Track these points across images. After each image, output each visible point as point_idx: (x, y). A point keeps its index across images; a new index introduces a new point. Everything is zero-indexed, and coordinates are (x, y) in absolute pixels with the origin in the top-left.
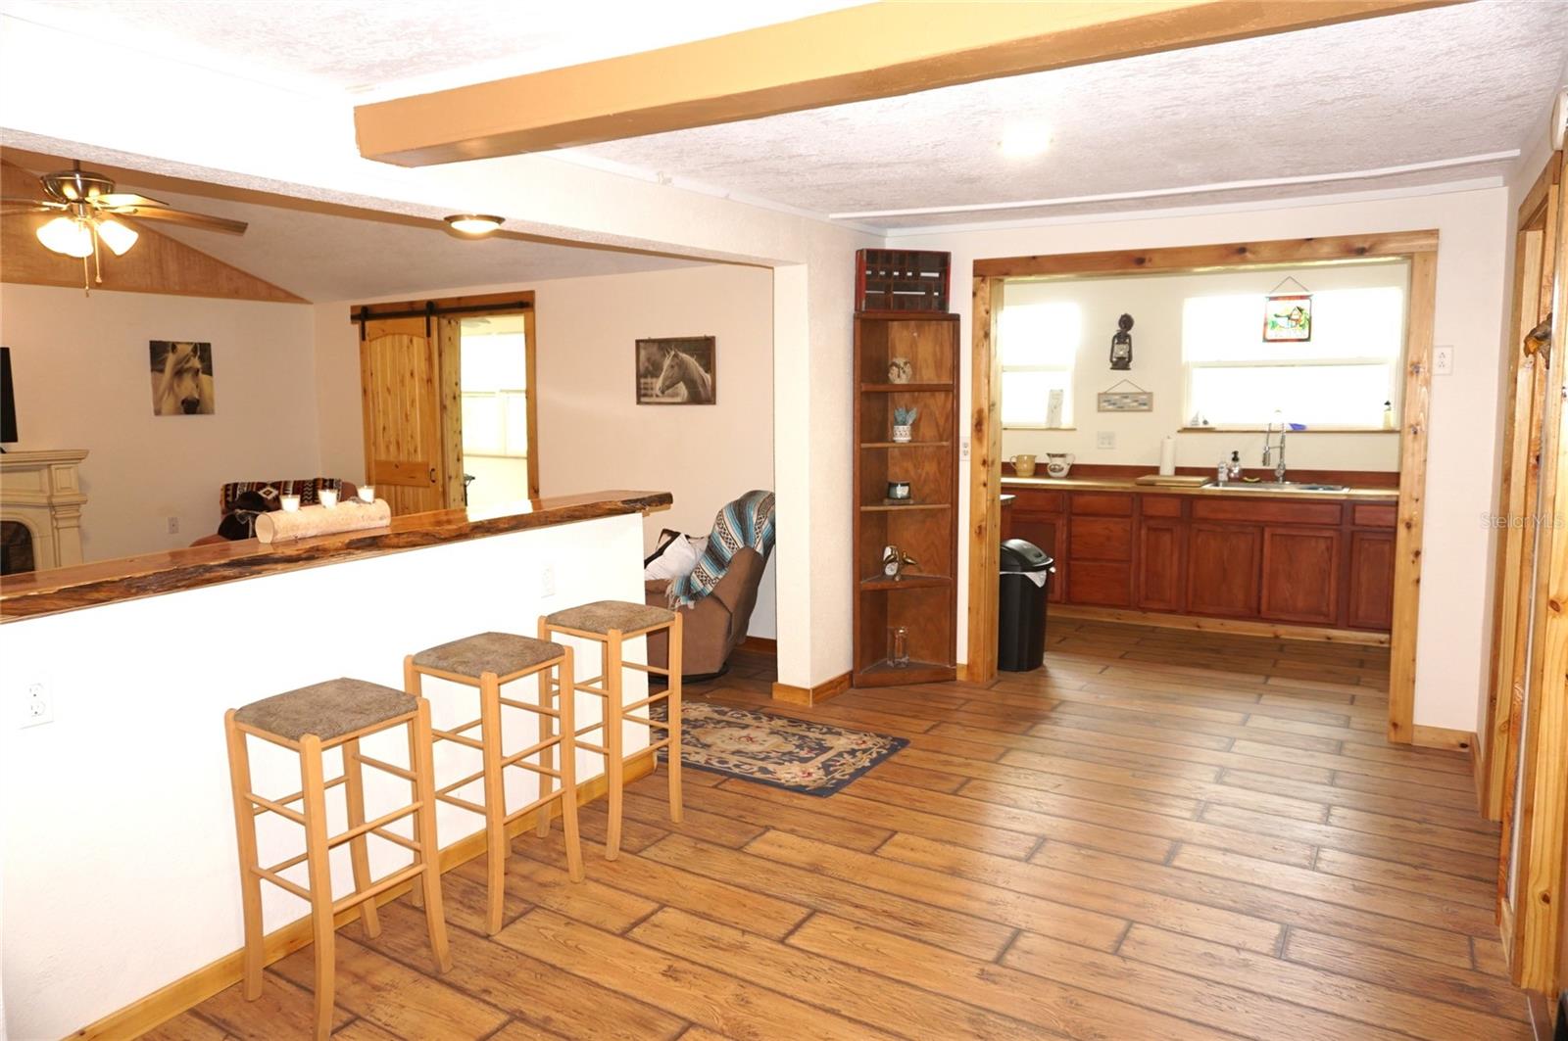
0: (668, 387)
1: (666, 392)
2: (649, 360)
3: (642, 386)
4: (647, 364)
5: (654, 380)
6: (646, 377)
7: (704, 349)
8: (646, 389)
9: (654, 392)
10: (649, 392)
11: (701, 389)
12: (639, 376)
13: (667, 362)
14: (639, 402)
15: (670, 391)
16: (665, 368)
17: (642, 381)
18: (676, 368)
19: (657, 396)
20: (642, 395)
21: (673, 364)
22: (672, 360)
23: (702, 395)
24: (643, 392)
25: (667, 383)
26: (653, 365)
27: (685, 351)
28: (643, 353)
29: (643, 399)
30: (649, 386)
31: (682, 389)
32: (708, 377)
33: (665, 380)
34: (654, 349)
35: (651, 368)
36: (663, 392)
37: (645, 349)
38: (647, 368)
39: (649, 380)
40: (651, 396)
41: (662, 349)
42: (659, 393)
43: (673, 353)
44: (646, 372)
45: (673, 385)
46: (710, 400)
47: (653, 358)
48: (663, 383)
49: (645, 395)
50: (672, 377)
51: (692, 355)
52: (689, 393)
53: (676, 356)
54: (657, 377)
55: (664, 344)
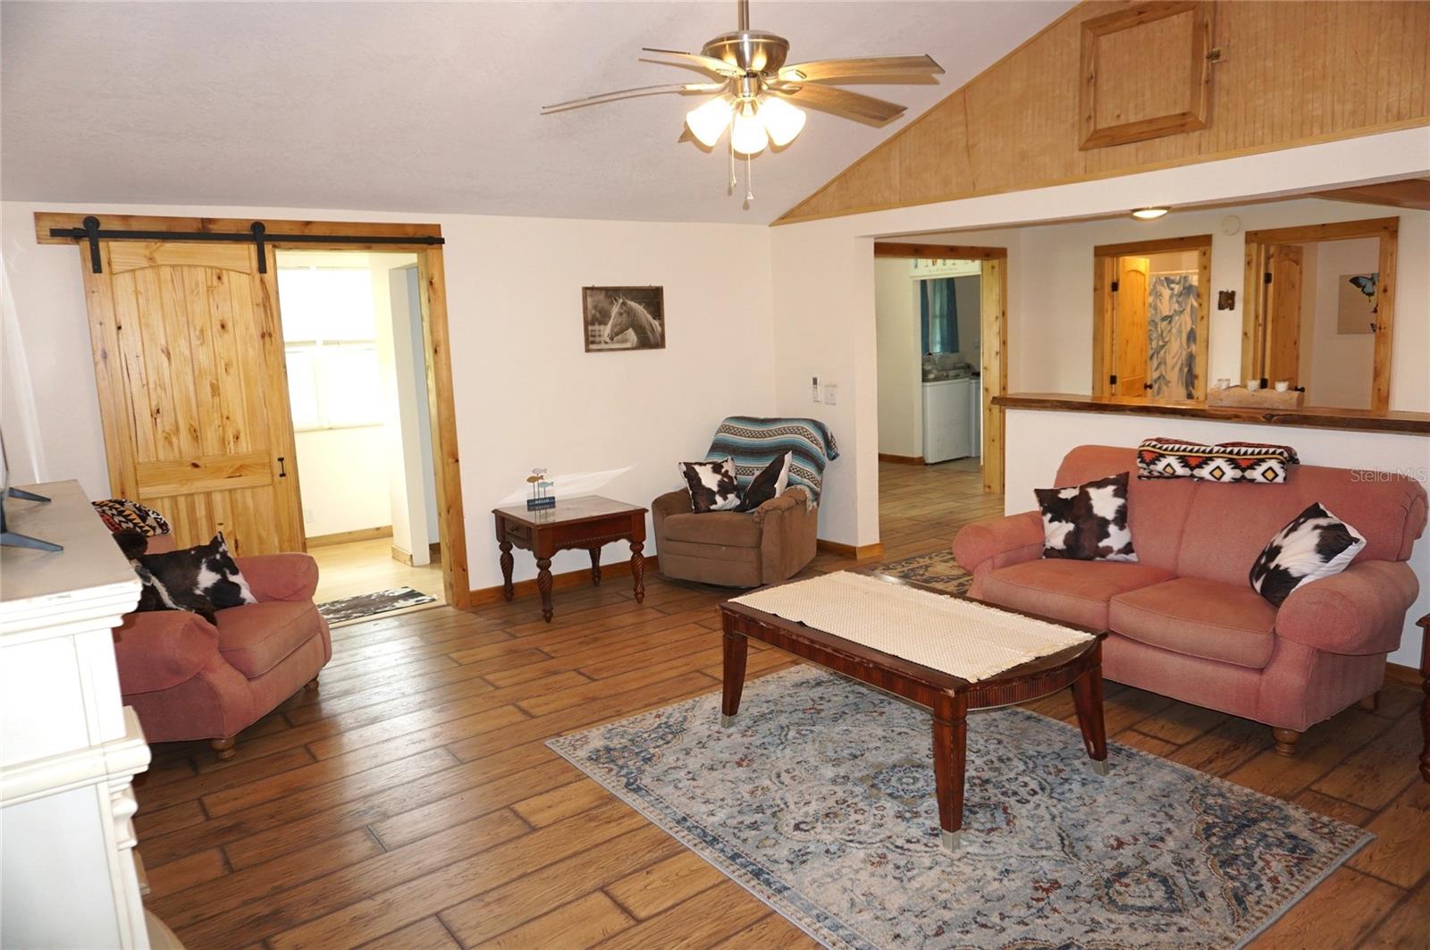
0: (617, 334)
1: (615, 339)
2: (595, 307)
3: (590, 333)
4: (593, 312)
5: (602, 327)
6: (593, 324)
7: (653, 298)
8: (594, 336)
9: (602, 339)
10: (597, 339)
11: (650, 334)
12: (587, 324)
13: (615, 310)
14: (588, 350)
15: (619, 337)
16: (613, 315)
17: (590, 328)
18: (625, 315)
19: (606, 343)
20: (591, 342)
21: (622, 311)
22: (621, 308)
23: (651, 340)
24: (591, 339)
25: (616, 330)
26: (600, 312)
27: (632, 300)
28: (589, 300)
29: (592, 347)
30: (597, 333)
31: (631, 335)
32: (656, 323)
33: (614, 326)
34: (601, 296)
35: (598, 315)
36: (612, 339)
37: (591, 296)
38: (594, 316)
39: (596, 327)
40: (600, 342)
41: (610, 297)
42: (608, 340)
43: (621, 301)
44: (593, 319)
45: (622, 331)
46: (659, 343)
47: (600, 305)
48: (612, 330)
49: (593, 342)
50: (620, 325)
51: (640, 303)
52: (638, 338)
53: (624, 304)
54: (606, 324)
55: (612, 293)
